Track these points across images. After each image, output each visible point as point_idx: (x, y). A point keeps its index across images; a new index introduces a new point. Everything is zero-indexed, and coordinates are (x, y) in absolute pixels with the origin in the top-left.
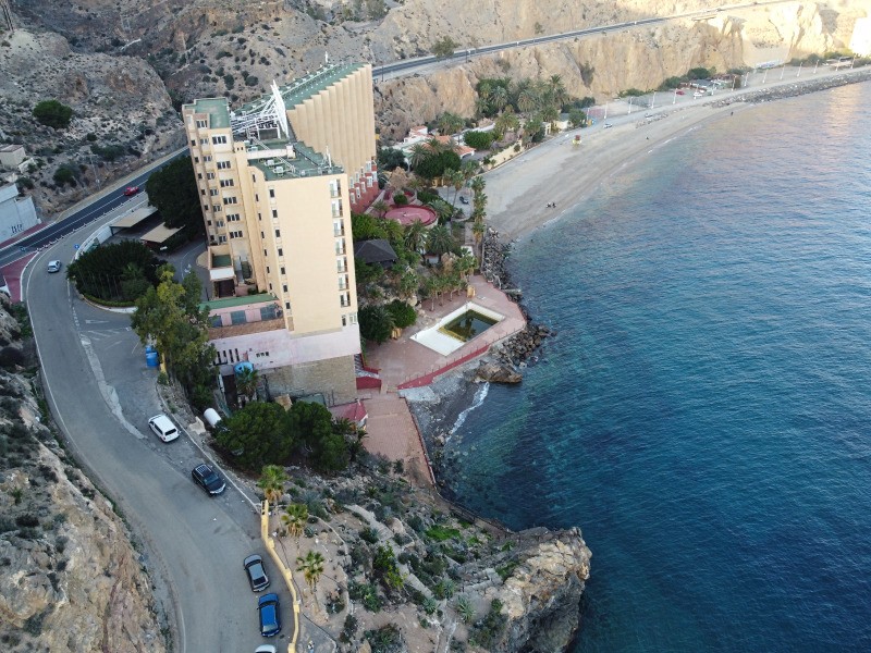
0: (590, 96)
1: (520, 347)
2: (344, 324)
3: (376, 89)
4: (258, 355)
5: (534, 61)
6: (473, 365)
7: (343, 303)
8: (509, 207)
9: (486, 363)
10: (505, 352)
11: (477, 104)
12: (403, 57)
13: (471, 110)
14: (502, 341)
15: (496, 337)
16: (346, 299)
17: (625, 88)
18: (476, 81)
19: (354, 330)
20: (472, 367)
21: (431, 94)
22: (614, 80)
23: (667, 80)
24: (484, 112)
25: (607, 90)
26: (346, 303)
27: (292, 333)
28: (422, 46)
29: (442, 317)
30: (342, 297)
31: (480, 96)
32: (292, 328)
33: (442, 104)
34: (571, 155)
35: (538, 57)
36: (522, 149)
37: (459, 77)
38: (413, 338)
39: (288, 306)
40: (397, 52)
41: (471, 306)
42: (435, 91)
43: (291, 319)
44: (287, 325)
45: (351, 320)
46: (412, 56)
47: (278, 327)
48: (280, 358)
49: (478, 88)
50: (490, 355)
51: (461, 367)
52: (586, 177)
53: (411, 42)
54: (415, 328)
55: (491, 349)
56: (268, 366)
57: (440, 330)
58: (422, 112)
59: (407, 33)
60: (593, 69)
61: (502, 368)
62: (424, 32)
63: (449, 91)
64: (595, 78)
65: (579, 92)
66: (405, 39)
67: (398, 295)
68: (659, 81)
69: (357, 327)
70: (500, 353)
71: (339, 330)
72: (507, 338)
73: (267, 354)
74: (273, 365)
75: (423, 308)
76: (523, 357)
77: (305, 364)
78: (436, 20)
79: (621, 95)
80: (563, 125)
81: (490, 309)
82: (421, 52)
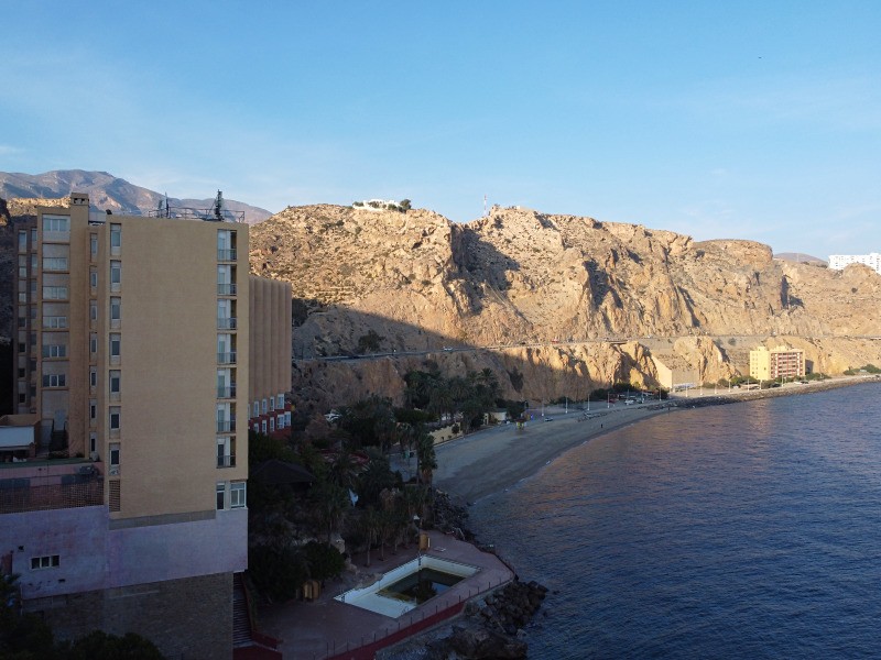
0: (522, 399)
1: (512, 607)
2: (220, 505)
3: (294, 365)
4: (35, 562)
5: (462, 364)
6: (443, 633)
7: (221, 462)
8: (457, 474)
9: (463, 630)
10: (490, 613)
11: (406, 393)
12: (325, 355)
13: (399, 399)
14: (484, 596)
15: (474, 591)
16: (227, 452)
17: (556, 398)
18: (404, 372)
19: (237, 518)
20: (440, 636)
21: (356, 380)
22: (543, 388)
23: (596, 391)
24: (414, 401)
25: (537, 396)
26: (227, 462)
27: (115, 515)
28: (344, 347)
29: (384, 572)
30: (221, 448)
31: (409, 385)
32: (116, 505)
33: (368, 392)
34: (518, 437)
35: (465, 360)
36: (461, 433)
37: (386, 365)
38: (339, 598)
39: (115, 458)
40: (318, 350)
41: (426, 561)
42: (360, 378)
43: (116, 485)
44: (107, 497)
45: (234, 500)
46: (334, 354)
47: (90, 502)
48: (82, 571)
49: (407, 378)
50: (467, 618)
51: (421, 637)
52: (540, 452)
53: (333, 342)
54: (344, 586)
55: (468, 609)
56: (52, 588)
57: (381, 593)
58: (345, 396)
59: (329, 334)
60: (522, 375)
61: (491, 634)
62: (347, 336)
63: (376, 378)
64: (525, 384)
65: (512, 395)
66: (327, 339)
67: (315, 535)
68: (587, 393)
69: (243, 512)
70: (482, 614)
71: (210, 515)
72: (489, 593)
73: (56, 561)
74: (65, 589)
75: (353, 562)
76: (519, 622)
77: (131, 588)
78: (358, 326)
79: (553, 403)
80: (501, 416)
81: (455, 561)
82: (343, 352)
